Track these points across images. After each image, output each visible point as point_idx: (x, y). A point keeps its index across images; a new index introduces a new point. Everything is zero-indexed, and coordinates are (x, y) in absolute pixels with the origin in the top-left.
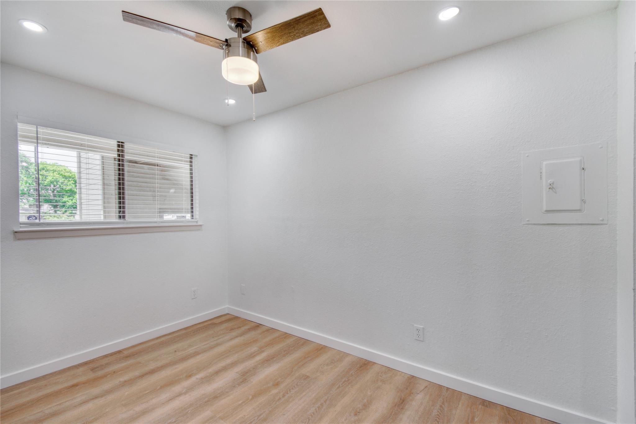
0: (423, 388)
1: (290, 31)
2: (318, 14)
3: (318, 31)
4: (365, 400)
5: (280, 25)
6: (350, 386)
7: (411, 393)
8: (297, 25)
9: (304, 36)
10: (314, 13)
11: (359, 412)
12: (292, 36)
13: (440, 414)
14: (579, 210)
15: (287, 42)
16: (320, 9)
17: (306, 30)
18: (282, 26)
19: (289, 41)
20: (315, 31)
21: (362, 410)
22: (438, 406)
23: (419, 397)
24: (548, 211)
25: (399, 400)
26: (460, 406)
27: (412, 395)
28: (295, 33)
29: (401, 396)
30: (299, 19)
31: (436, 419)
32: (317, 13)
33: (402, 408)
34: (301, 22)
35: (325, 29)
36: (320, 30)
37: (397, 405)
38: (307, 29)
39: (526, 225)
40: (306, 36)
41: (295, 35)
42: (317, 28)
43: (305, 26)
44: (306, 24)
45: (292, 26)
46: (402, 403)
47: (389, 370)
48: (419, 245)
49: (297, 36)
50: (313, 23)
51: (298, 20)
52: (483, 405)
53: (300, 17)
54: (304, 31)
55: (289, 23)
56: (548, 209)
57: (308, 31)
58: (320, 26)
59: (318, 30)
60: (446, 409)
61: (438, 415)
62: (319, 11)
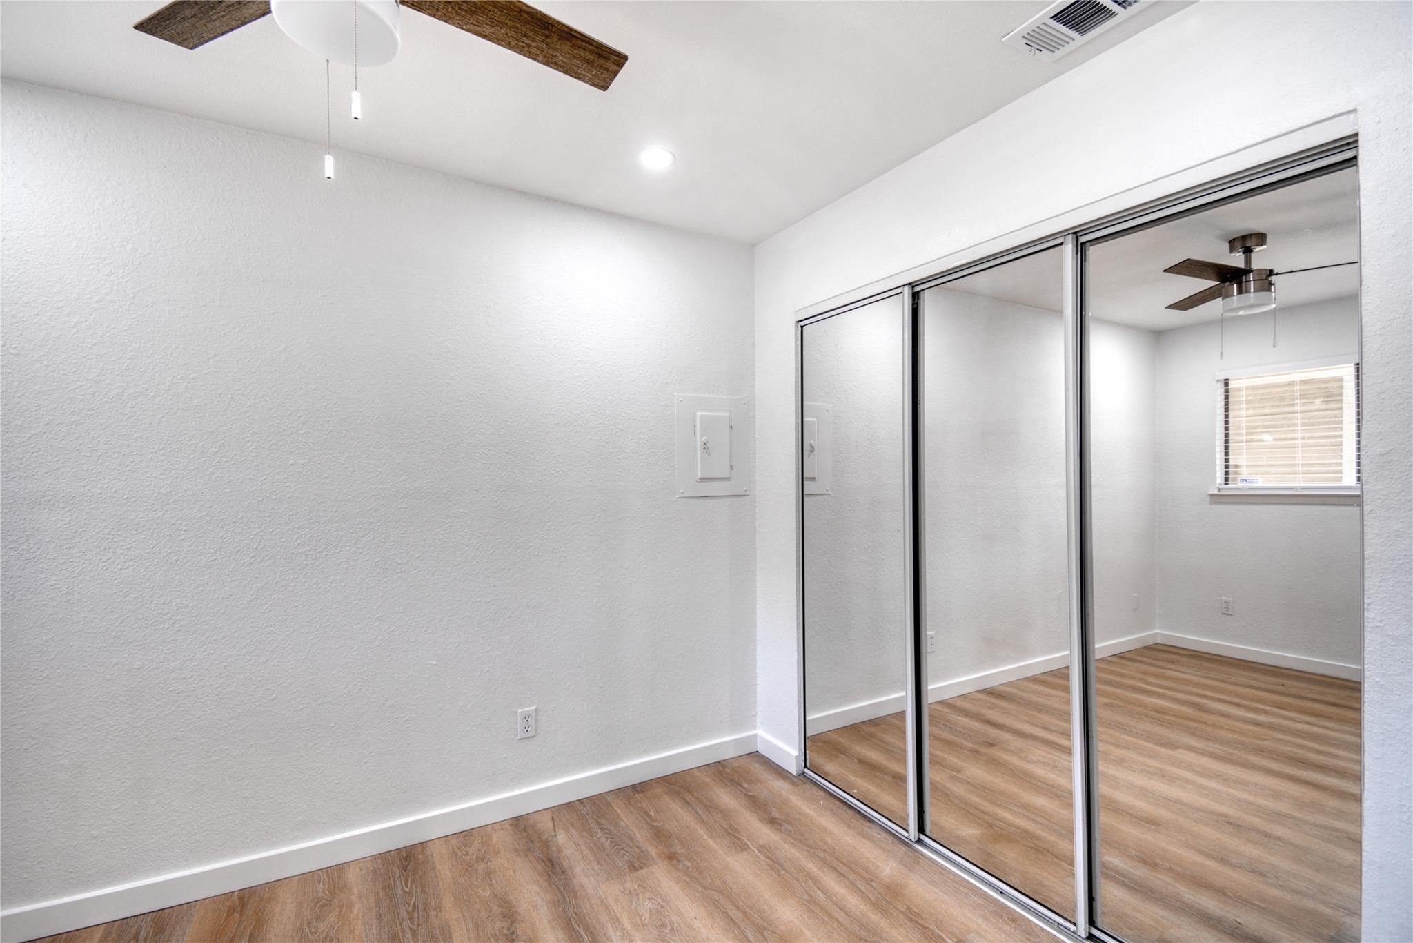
0: (550, 824)
1: (531, 34)
2: (615, 60)
3: (578, 78)
4: (495, 908)
5: (529, 10)
6: (433, 913)
7: (546, 844)
8: (559, 39)
9: (544, 64)
10: (611, 53)
11: (513, 933)
12: (524, 43)
13: (613, 838)
14: (728, 479)
15: (495, 40)
16: (625, 58)
17: (561, 58)
18: (528, 13)
19: (503, 43)
20: (573, 75)
21: (511, 925)
22: (599, 831)
23: (562, 838)
24: (702, 479)
25: (543, 864)
26: (619, 811)
27: (549, 843)
28: (534, 45)
29: (538, 857)
30: (576, 37)
31: (617, 848)
32: (615, 58)
33: (563, 872)
34: (573, 42)
35: (594, 85)
36: (583, 81)
37: (551, 874)
38: (565, 60)
39: (680, 499)
40: (548, 66)
41: (529, 46)
42: (583, 72)
43: (568, 53)
44: (576, 51)
45: (546, 32)
46: (552, 865)
47: (466, 836)
48: (530, 544)
49: (531, 50)
50: (589, 62)
51: (572, 35)
52: (638, 792)
53: (582, 35)
54: (556, 56)
55: (548, 23)
56: (703, 477)
57: (563, 64)
58: (593, 75)
59: (581, 76)
60: (611, 828)
61: (611, 842)
62: (621, 58)
